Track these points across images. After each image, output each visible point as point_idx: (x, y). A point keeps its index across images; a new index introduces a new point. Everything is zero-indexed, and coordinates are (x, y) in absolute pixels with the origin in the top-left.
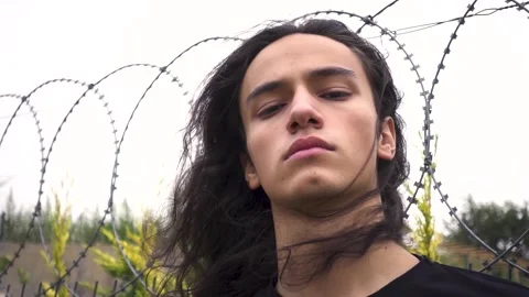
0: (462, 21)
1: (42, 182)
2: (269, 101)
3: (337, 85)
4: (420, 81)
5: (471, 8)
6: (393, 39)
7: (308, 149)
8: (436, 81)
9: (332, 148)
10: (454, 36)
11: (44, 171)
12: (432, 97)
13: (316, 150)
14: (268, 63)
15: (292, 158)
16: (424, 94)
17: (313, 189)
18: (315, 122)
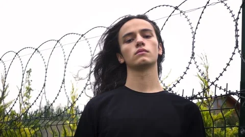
0: (205, 7)
1: (65, 71)
2: (129, 38)
3: (148, 34)
4: (192, 28)
5: (208, 3)
6: (184, 14)
7: (141, 52)
8: (197, 28)
9: (147, 51)
10: (203, 12)
11: (66, 67)
12: (195, 33)
13: (144, 52)
14: (128, 27)
15: (137, 54)
16: (193, 32)
17: (143, 63)
18: (143, 44)
